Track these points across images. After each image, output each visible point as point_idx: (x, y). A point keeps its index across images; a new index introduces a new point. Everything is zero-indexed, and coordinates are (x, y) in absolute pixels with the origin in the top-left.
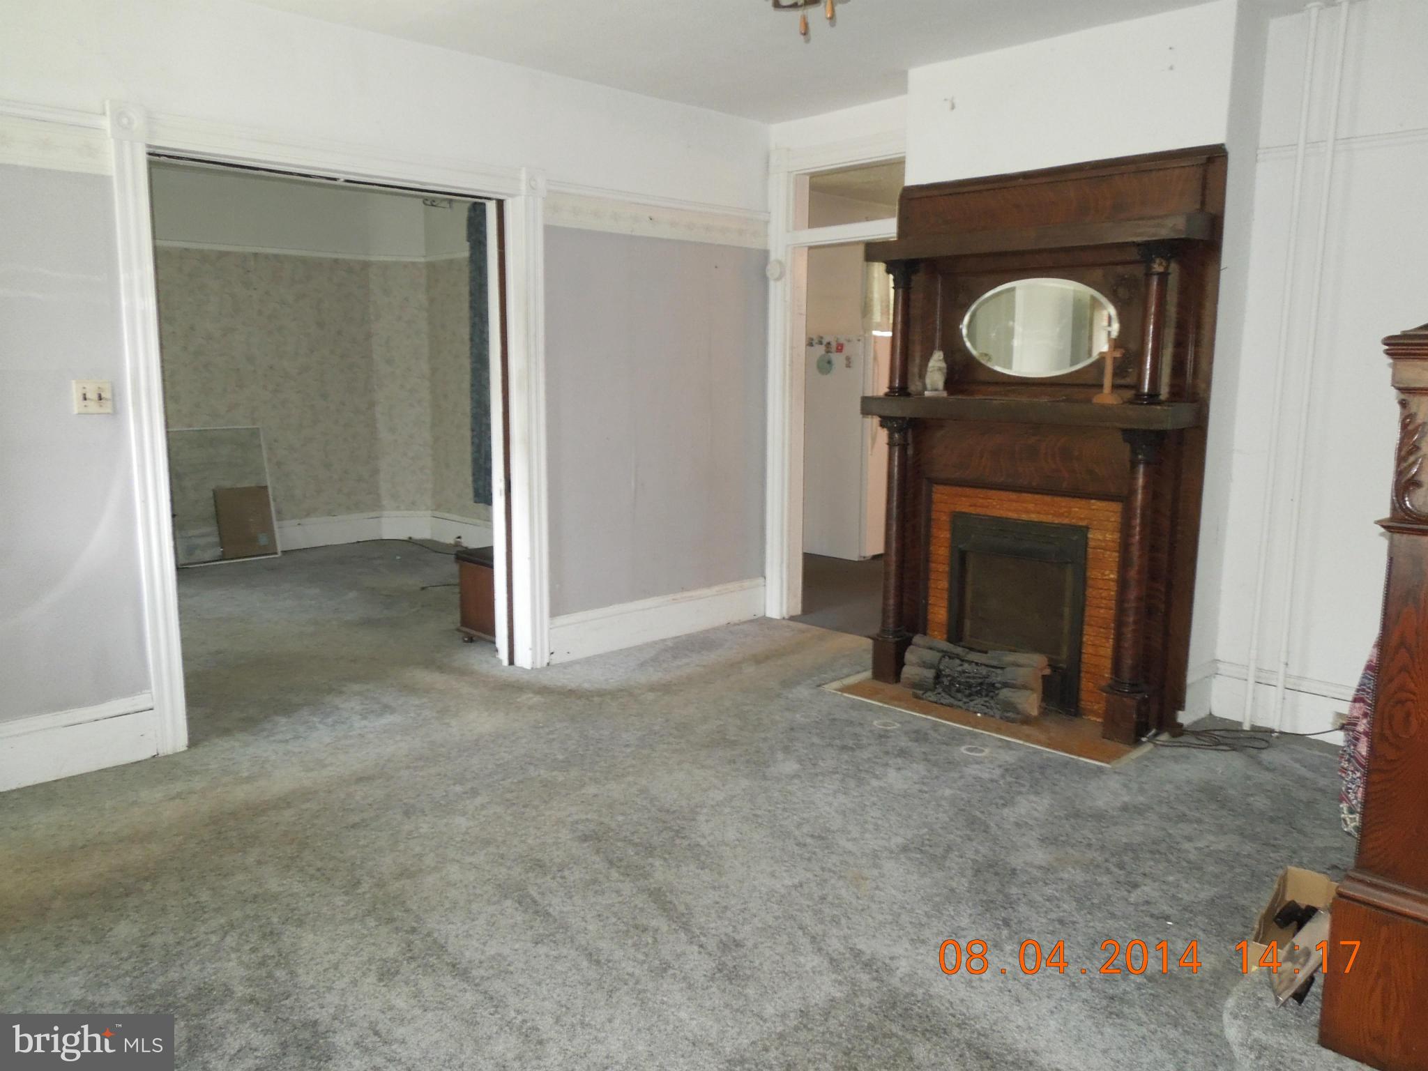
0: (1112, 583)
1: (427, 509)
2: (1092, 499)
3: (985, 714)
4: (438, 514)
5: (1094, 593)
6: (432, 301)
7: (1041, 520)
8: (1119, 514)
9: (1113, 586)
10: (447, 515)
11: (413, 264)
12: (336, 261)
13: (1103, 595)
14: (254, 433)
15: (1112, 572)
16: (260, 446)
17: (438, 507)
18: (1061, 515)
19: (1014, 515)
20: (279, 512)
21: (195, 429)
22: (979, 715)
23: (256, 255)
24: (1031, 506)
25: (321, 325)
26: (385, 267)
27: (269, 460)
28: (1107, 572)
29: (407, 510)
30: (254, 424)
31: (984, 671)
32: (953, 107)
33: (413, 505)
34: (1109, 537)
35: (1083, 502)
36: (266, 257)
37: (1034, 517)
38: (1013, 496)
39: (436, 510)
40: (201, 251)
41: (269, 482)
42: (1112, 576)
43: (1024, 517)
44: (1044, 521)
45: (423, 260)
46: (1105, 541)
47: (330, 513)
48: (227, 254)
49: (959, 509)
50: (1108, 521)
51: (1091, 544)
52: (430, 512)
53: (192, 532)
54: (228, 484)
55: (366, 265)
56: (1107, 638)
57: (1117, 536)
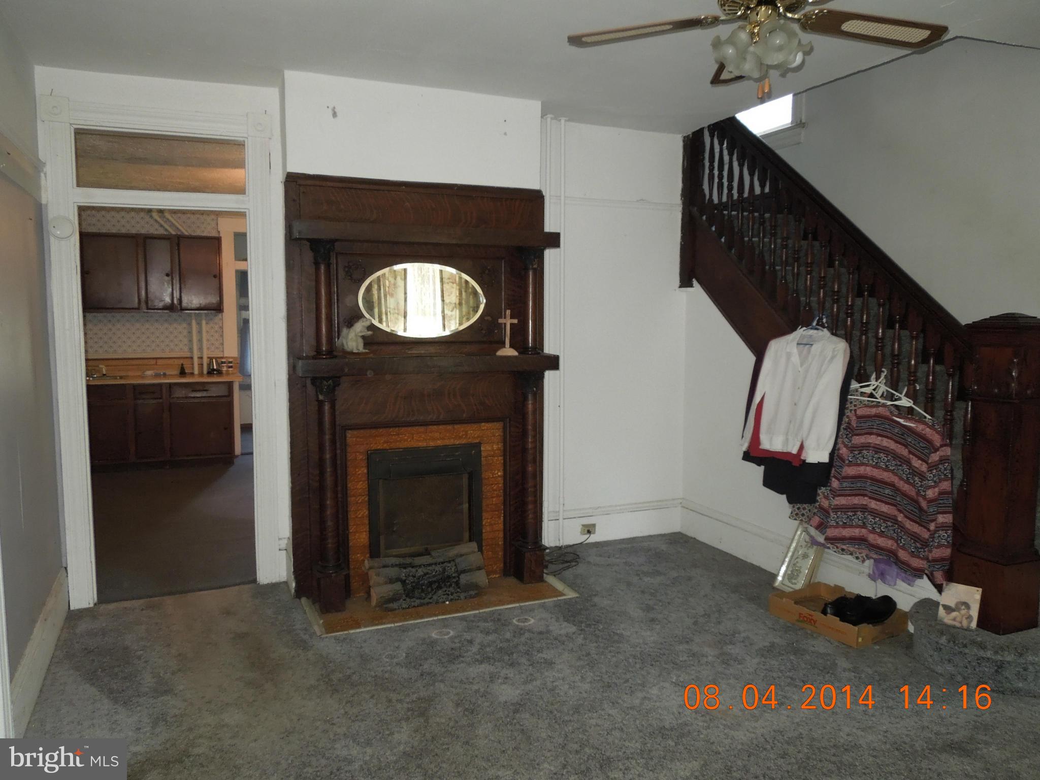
0: (500, 479)
2: (482, 422)
3: (452, 600)
5: (488, 488)
7: (445, 444)
8: (501, 430)
9: (501, 480)
13: (495, 488)
15: (499, 470)
18: (460, 438)
19: (422, 444)
22: (447, 603)
24: (437, 435)
28: (496, 472)
31: (438, 568)
32: (335, 115)
34: (495, 447)
35: (475, 426)
37: (440, 443)
38: (422, 429)
42: (499, 474)
43: (432, 444)
44: (448, 444)
46: (493, 450)
49: (374, 447)
50: (494, 436)
51: (483, 454)
56: (499, 517)
57: (501, 445)
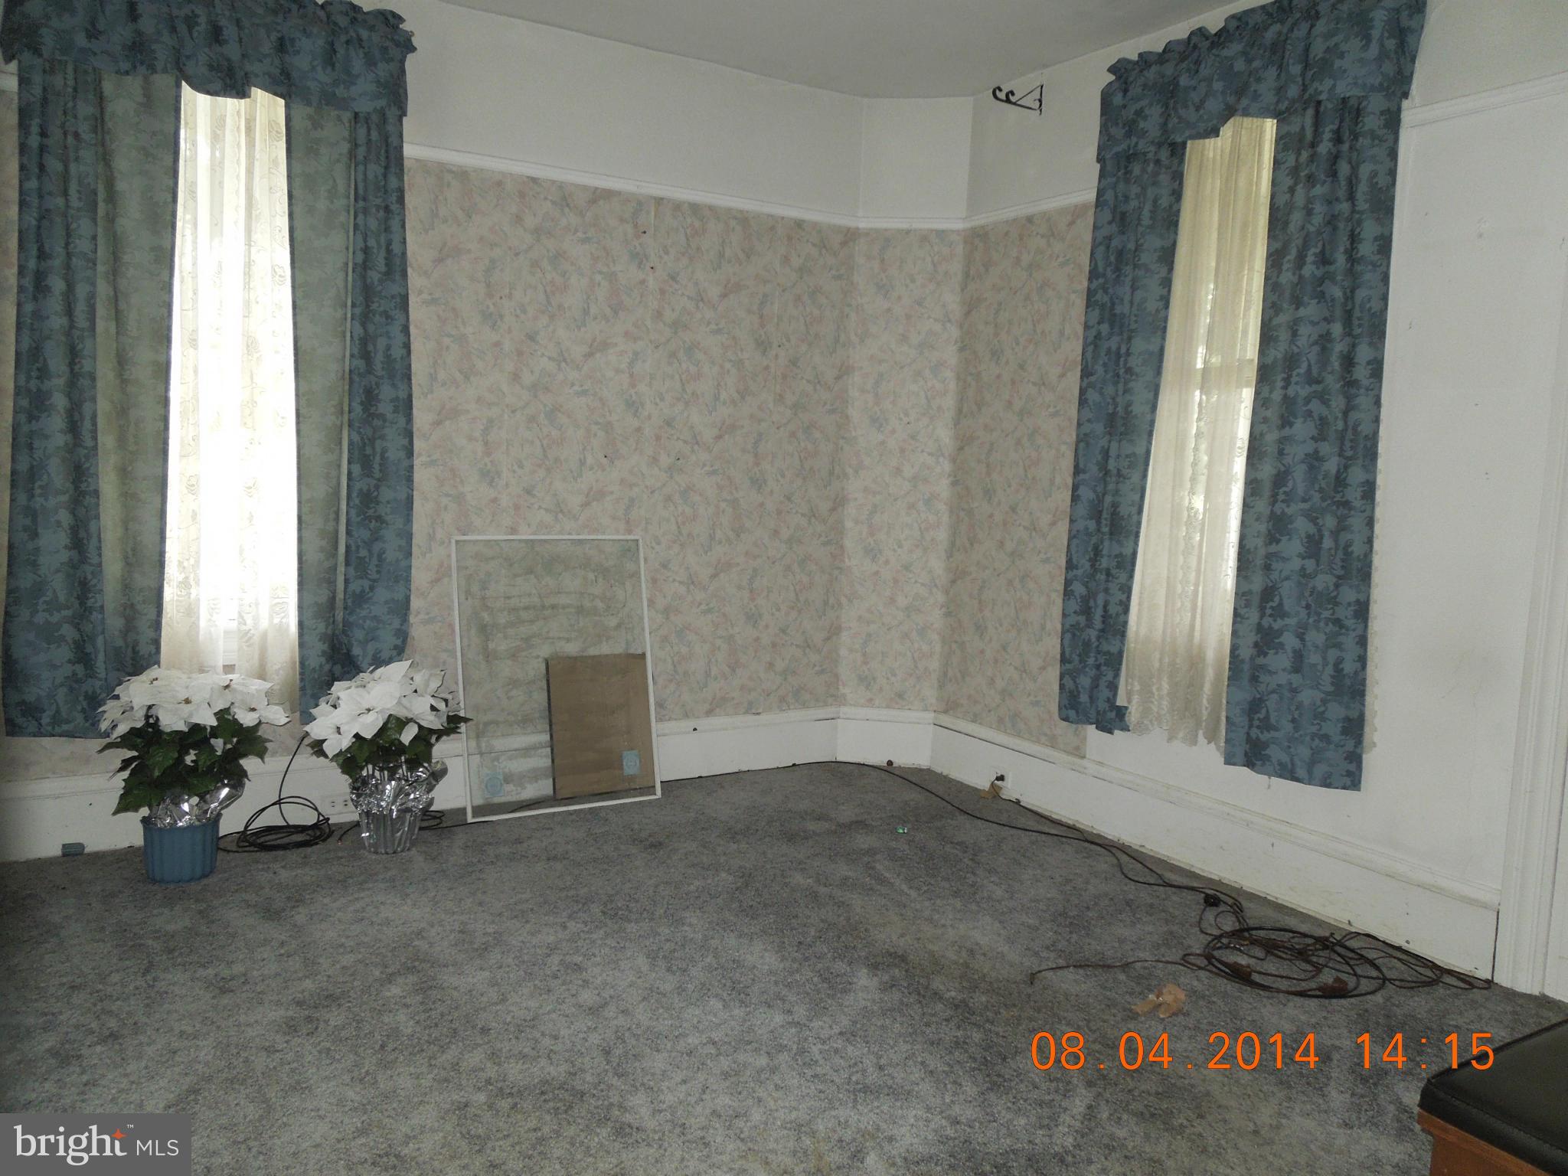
1: (925, 710)
4: (945, 720)
6: (970, 307)
10: (972, 728)
11: (941, 234)
12: (799, 224)
14: (630, 550)
16: (635, 575)
17: (949, 707)
20: (660, 705)
21: (524, 537)
23: (659, 201)
25: (763, 346)
26: (885, 240)
27: (651, 602)
29: (888, 707)
30: (630, 532)
33: (898, 699)
36: (677, 206)
39: (946, 712)
40: (561, 186)
41: (648, 644)
45: (960, 226)
47: (751, 709)
48: (608, 194)
52: (932, 715)
53: (499, 744)
54: (572, 649)
55: (850, 236)
